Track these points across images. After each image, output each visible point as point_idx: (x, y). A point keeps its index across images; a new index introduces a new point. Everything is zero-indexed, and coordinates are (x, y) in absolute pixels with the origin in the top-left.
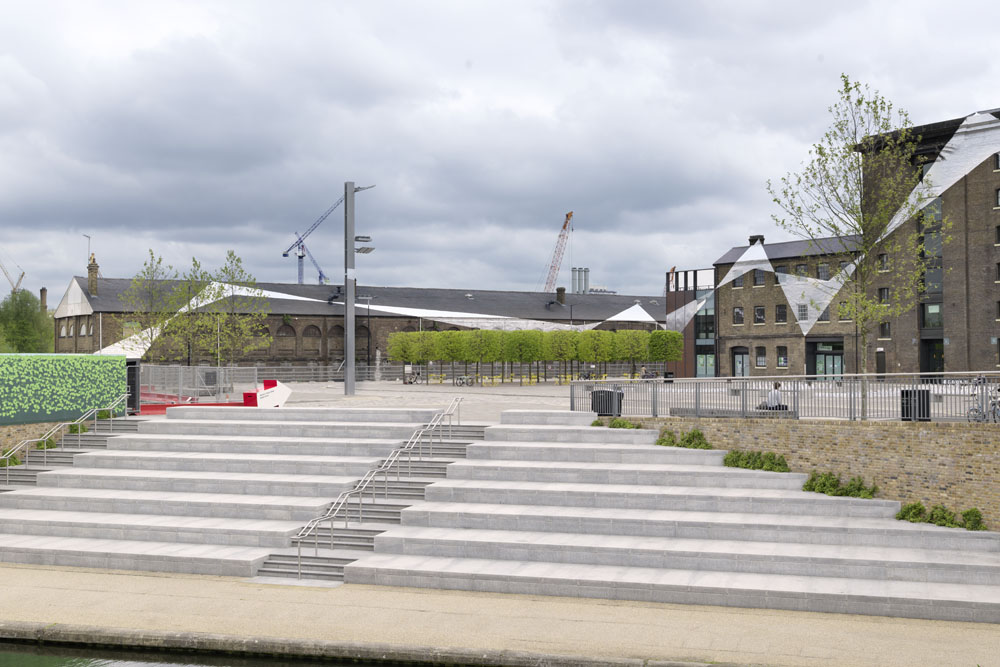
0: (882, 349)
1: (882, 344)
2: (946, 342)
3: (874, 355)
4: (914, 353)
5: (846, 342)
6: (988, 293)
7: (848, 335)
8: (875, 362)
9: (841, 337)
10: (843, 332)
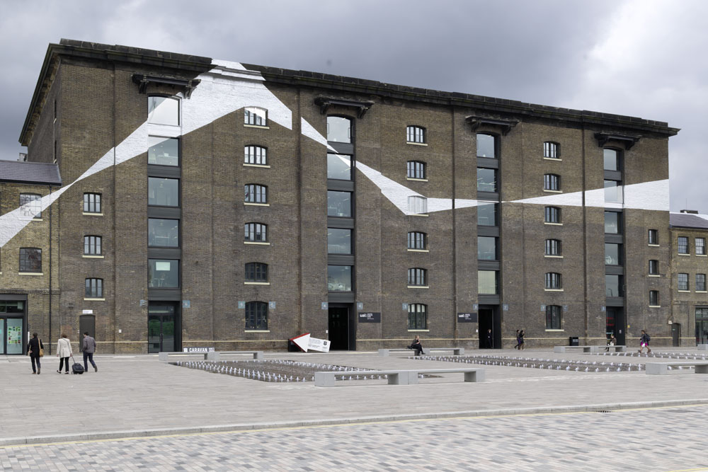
0: (90, 312)
1: (90, 305)
2: (186, 305)
3: (78, 319)
4: (140, 317)
5: (31, 301)
6: (236, 253)
7: (36, 292)
8: (78, 327)
9: (25, 294)
10: (26, 289)
